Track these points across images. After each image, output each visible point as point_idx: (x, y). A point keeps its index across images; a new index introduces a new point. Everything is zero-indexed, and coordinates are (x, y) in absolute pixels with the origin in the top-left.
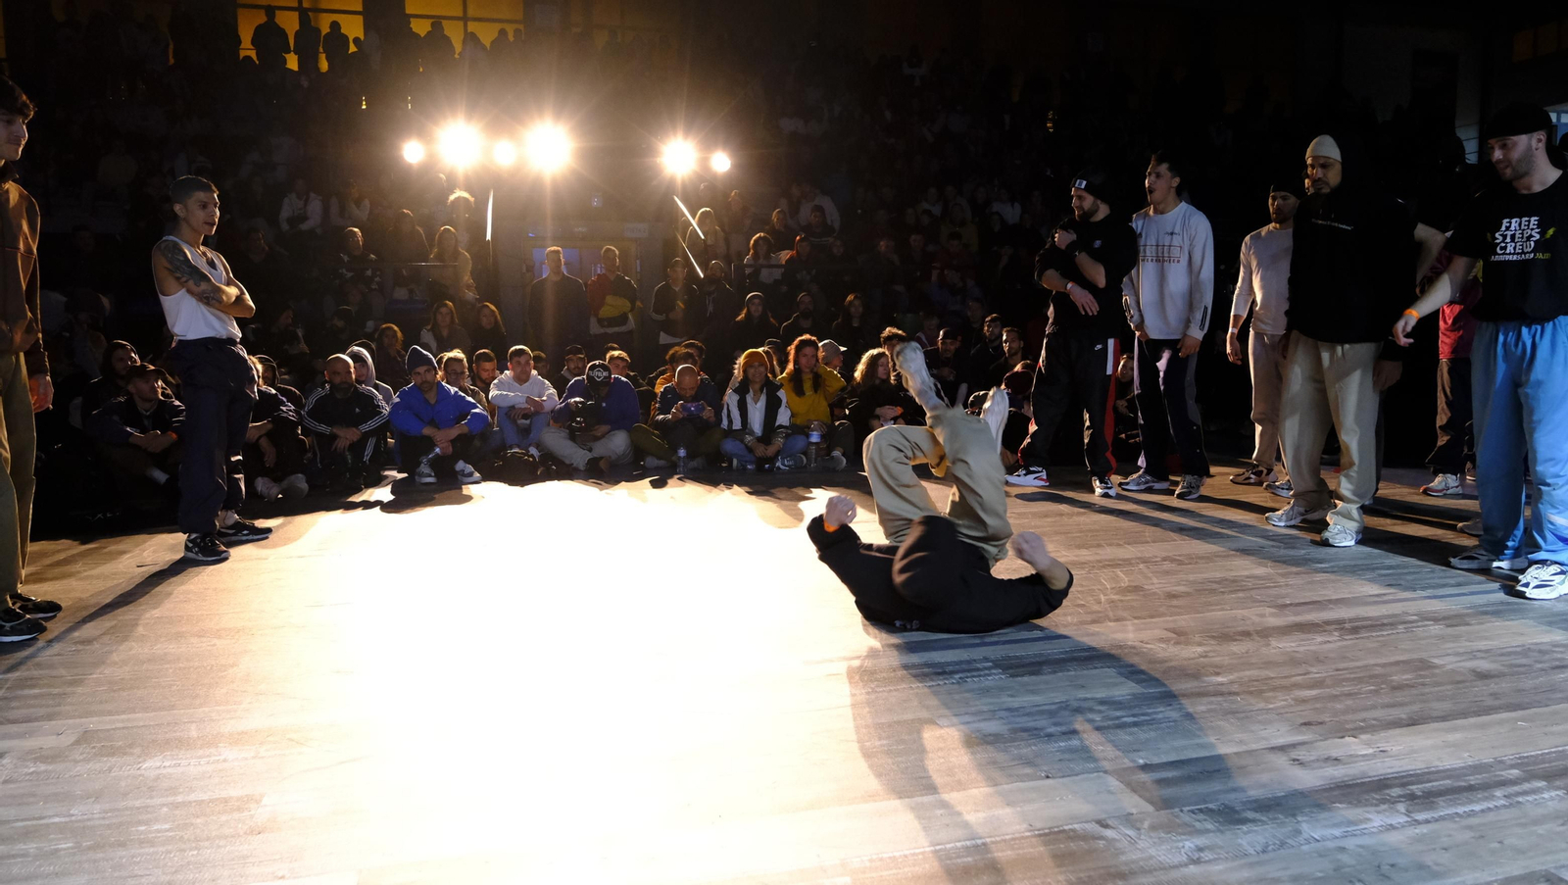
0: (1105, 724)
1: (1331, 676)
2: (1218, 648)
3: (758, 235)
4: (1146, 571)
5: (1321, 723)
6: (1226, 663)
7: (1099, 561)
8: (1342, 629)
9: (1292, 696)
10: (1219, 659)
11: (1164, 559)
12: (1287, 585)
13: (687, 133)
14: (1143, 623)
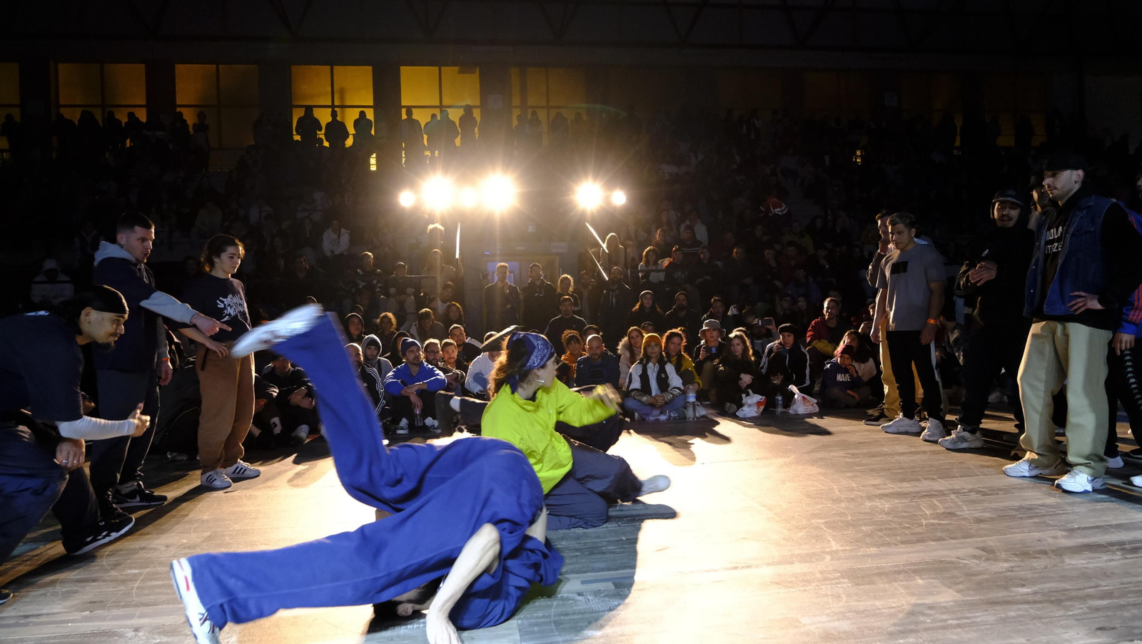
0: (935, 625)
1: (1119, 588)
2: (1022, 564)
3: (648, 248)
4: (956, 500)
5: (1113, 628)
6: (1029, 576)
7: (919, 492)
8: (1123, 549)
9: (1087, 605)
10: (1025, 572)
11: (971, 491)
12: (1073, 513)
13: (595, 177)
14: (958, 543)
